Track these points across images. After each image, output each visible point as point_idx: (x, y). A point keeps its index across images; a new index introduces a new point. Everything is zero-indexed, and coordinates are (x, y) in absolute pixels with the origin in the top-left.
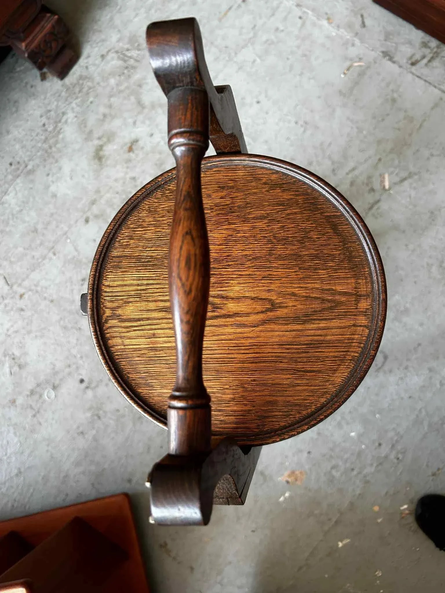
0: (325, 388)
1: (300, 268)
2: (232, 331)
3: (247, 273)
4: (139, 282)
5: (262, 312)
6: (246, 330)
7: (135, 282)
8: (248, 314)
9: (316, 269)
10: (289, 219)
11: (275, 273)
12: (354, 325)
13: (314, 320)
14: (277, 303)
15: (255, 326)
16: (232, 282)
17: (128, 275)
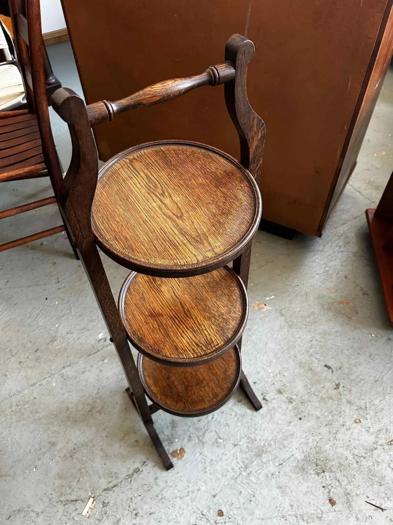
0: (150, 259)
1: (209, 219)
2: (155, 206)
3: (190, 199)
4: (154, 162)
5: (174, 214)
6: (160, 212)
7: (153, 160)
8: (168, 209)
9: (213, 225)
10: (231, 203)
11: (198, 210)
12: (195, 256)
13: (186, 237)
14: (183, 218)
15: (164, 214)
16: (181, 195)
17: (155, 157)
